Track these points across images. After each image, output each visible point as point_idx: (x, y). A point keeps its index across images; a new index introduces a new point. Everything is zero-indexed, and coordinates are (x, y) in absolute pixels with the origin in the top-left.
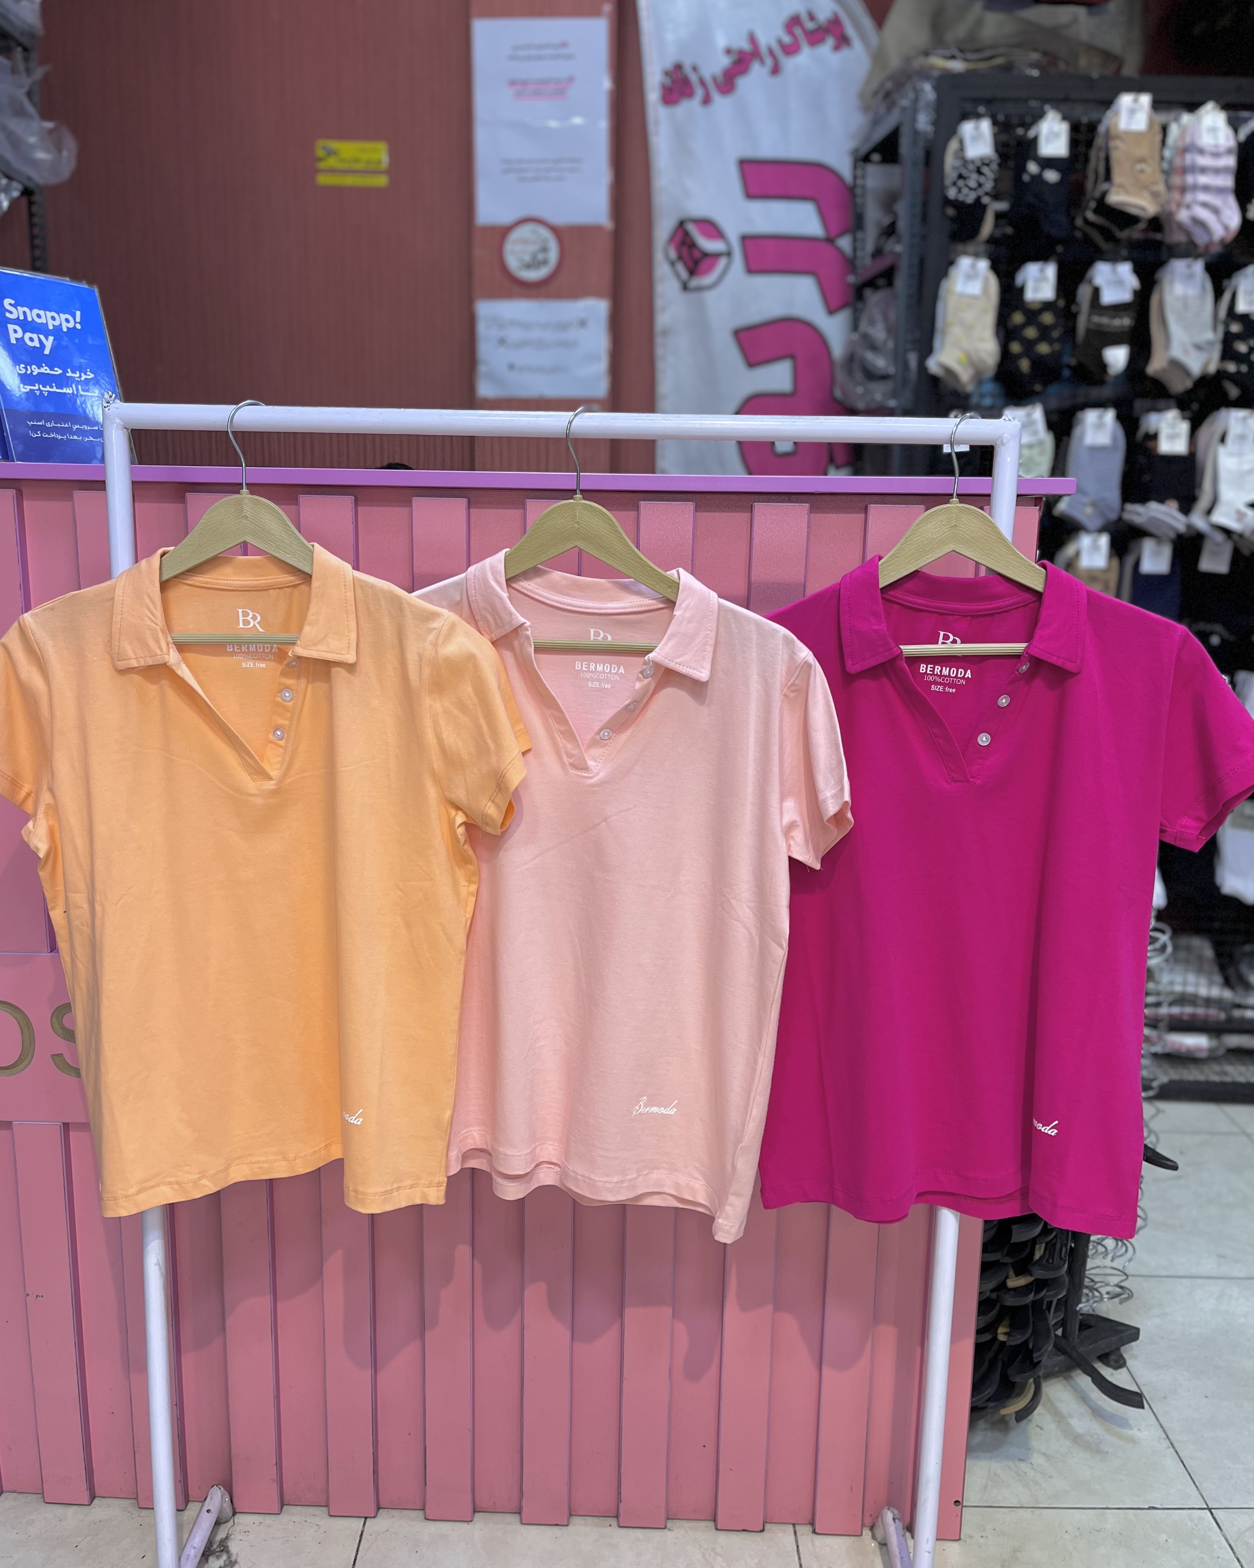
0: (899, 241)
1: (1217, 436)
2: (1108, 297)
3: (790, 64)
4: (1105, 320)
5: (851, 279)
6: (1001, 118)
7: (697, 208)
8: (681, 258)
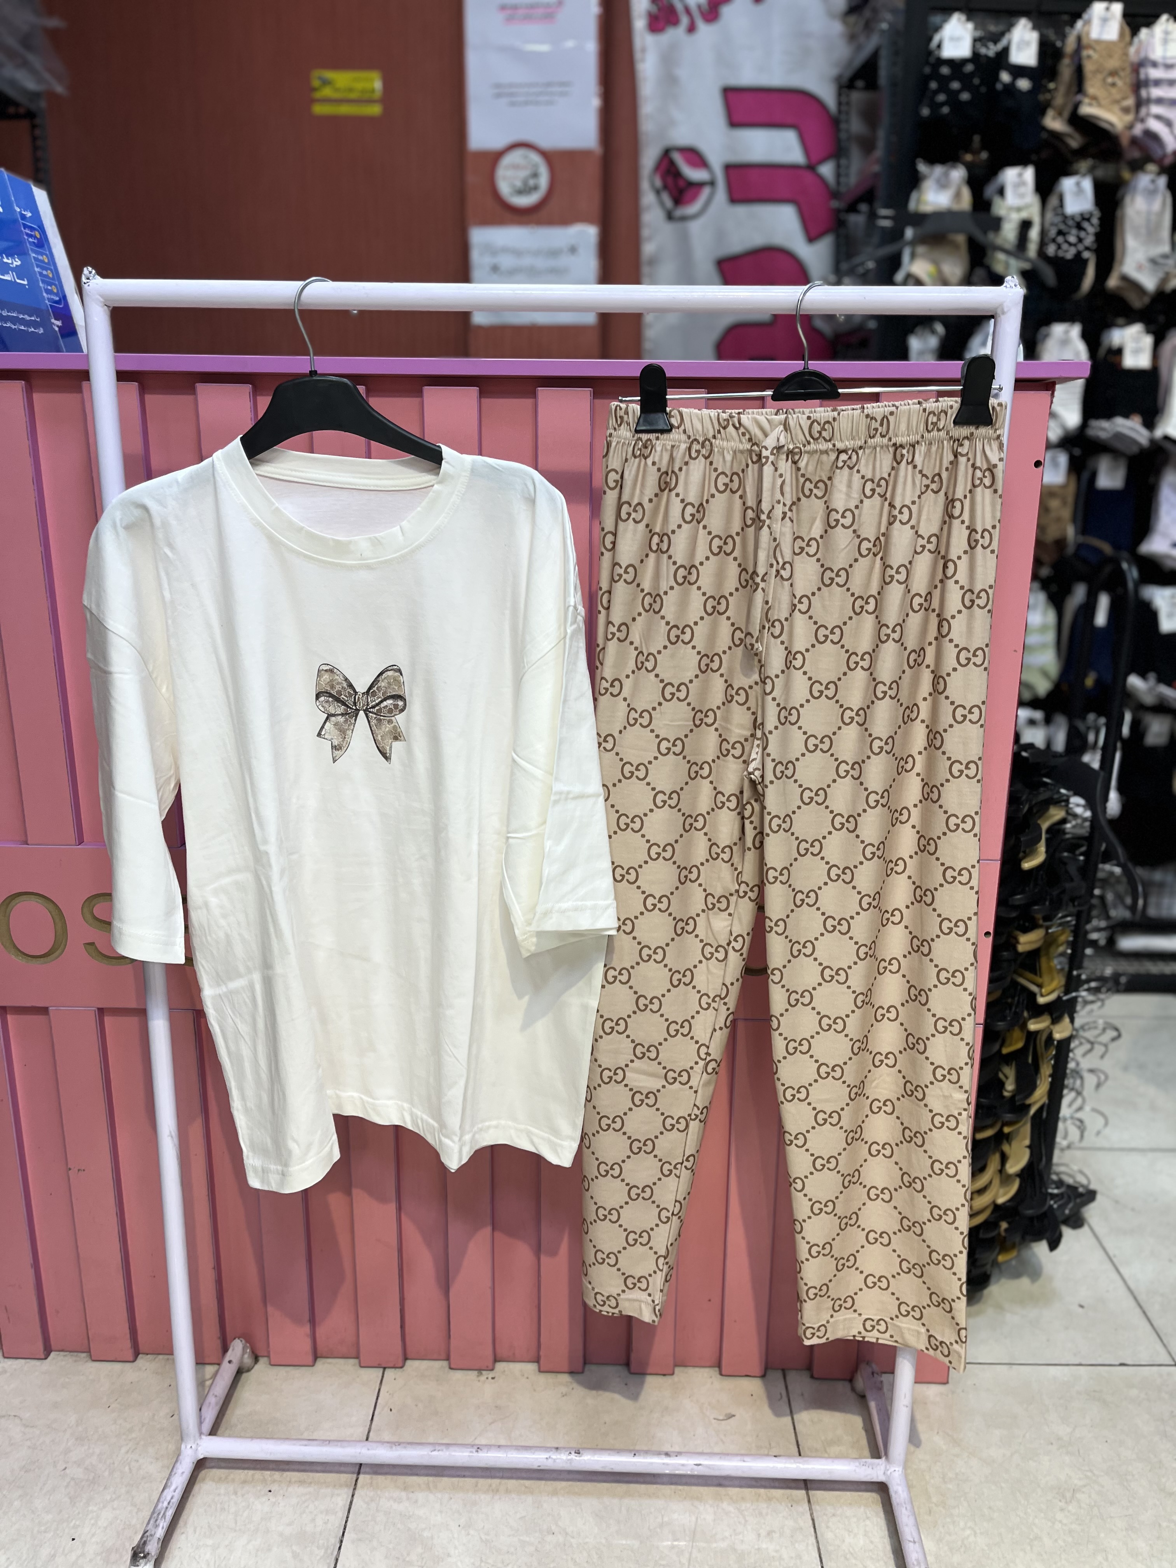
5: (834, 204)
7: (682, 136)
8: (666, 187)
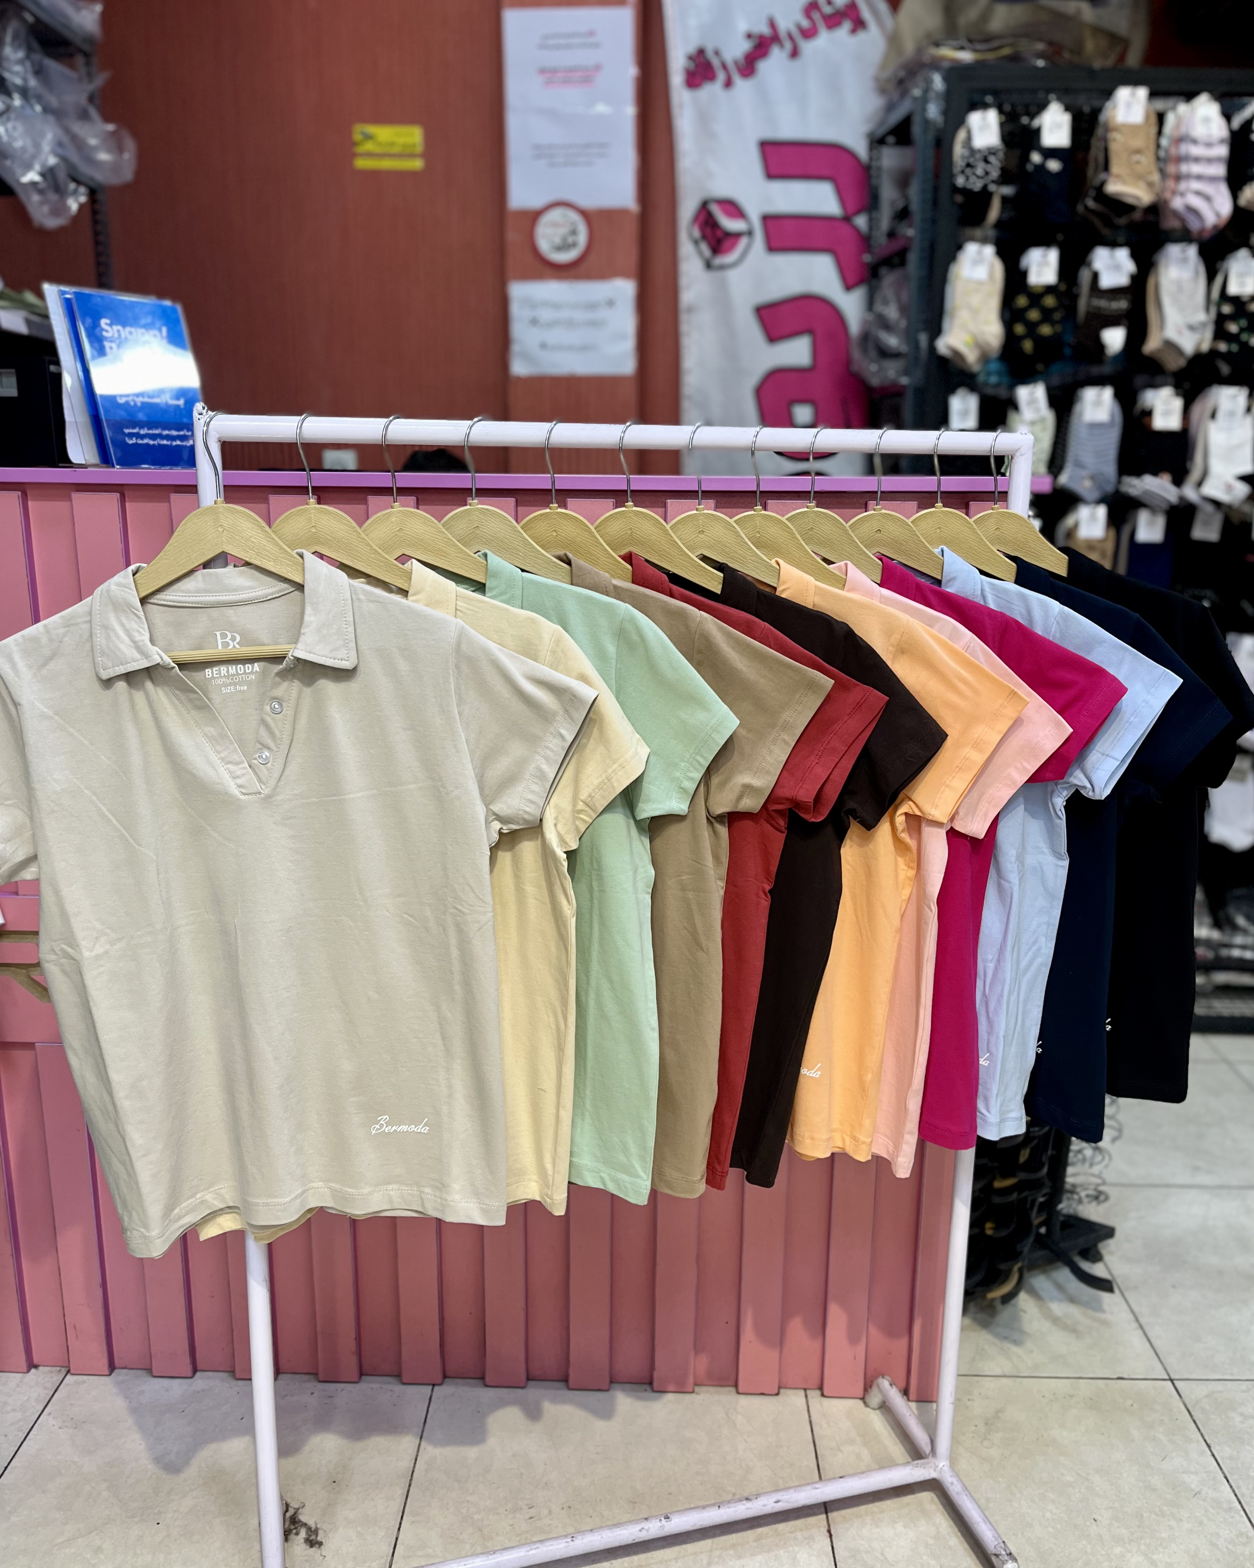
0: (910, 226)
1: (1208, 412)
2: (1108, 281)
3: (808, 47)
4: (1103, 303)
5: (867, 258)
6: (1007, 108)
7: (721, 188)
8: (704, 237)
